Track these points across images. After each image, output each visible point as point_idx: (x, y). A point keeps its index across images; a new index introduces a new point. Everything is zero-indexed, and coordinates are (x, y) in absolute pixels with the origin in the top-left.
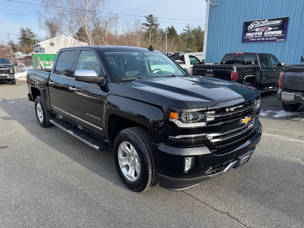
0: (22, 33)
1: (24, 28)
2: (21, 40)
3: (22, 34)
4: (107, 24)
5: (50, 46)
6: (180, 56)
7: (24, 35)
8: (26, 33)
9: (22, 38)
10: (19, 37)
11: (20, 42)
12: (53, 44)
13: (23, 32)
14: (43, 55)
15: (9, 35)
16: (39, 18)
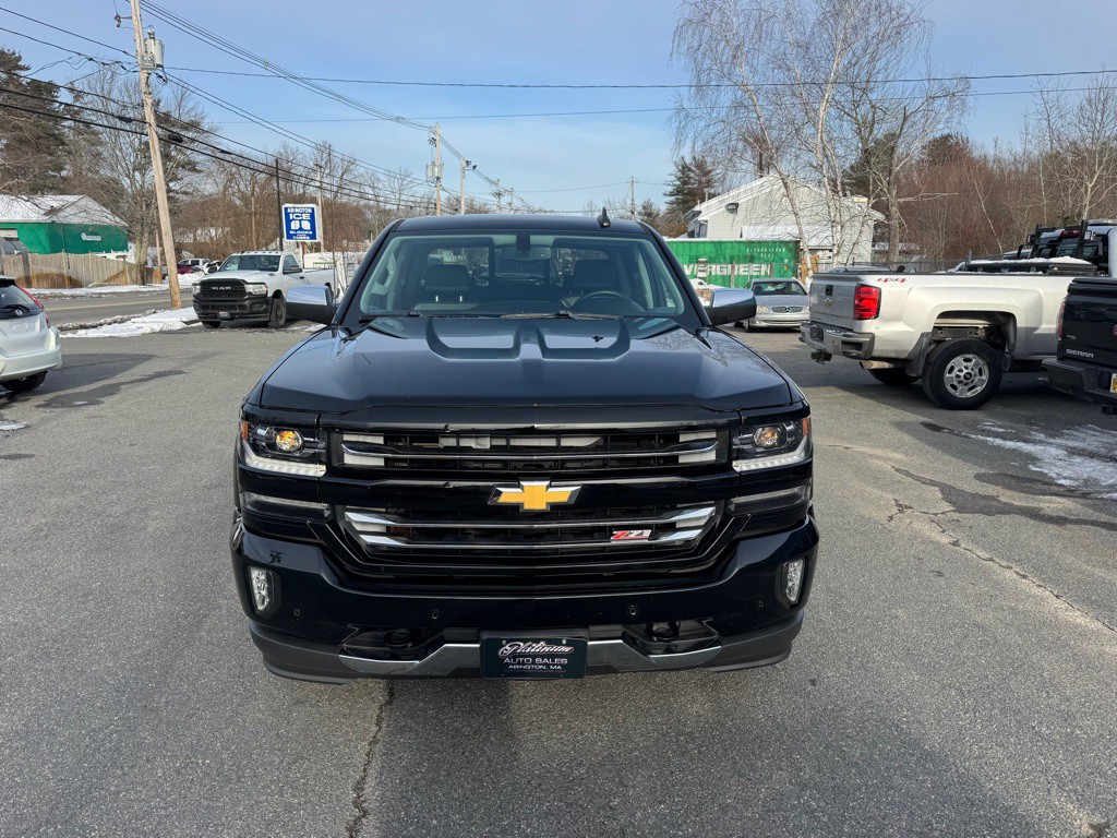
0: (679, 174)
1: (688, 160)
2: (673, 198)
3: (679, 179)
4: (905, 119)
5: (726, 214)
6: (1087, 237)
7: (684, 183)
8: (692, 175)
9: (678, 191)
10: (670, 189)
11: (671, 203)
12: (737, 205)
13: (683, 173)
14: (702, 245)
15: (635, 184)
16: (677, 124)
